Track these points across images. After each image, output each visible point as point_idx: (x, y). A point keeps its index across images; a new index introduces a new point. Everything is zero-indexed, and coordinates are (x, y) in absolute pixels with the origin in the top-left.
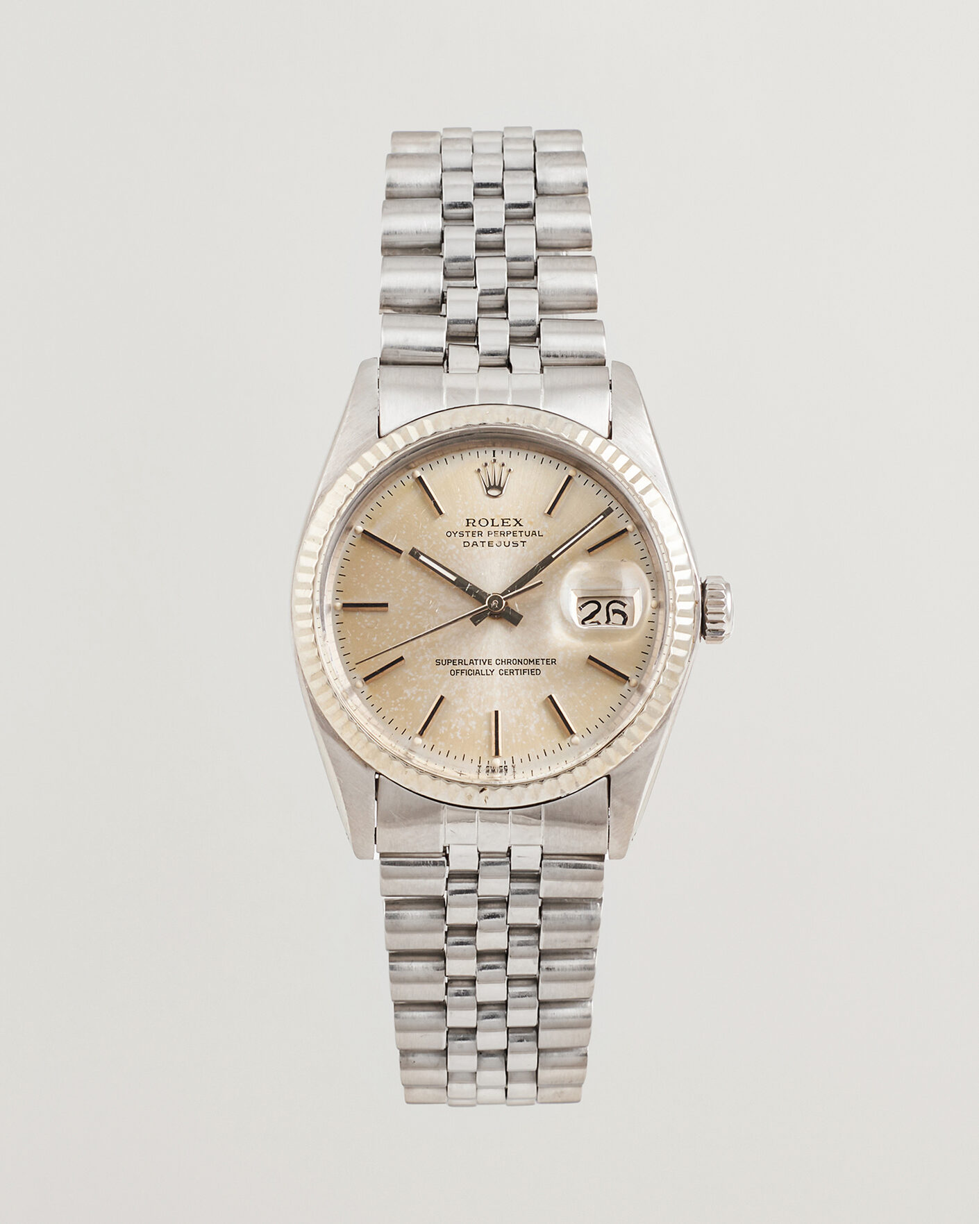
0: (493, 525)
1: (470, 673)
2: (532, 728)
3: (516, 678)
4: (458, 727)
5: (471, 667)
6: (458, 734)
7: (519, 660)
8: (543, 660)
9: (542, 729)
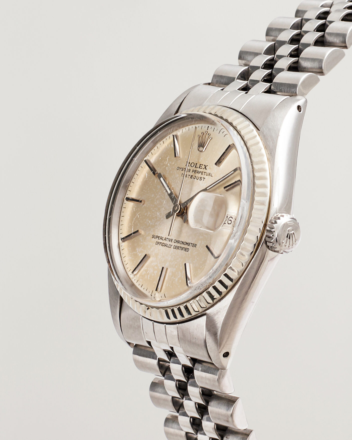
0: (195, 167)
1: (163, 244)
2: (177, 280)
3: (179, 251)
4: (150, 273)
5: (164, 242)
6: (149, 276)
7: (183, 242)
8: (192, 244)
9: (180, 281)
